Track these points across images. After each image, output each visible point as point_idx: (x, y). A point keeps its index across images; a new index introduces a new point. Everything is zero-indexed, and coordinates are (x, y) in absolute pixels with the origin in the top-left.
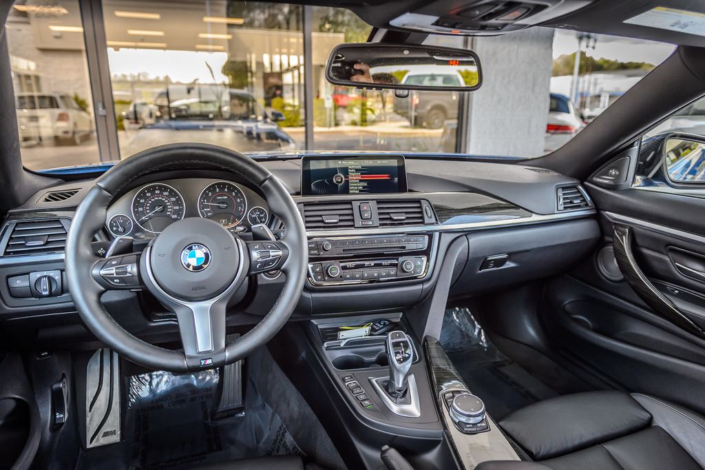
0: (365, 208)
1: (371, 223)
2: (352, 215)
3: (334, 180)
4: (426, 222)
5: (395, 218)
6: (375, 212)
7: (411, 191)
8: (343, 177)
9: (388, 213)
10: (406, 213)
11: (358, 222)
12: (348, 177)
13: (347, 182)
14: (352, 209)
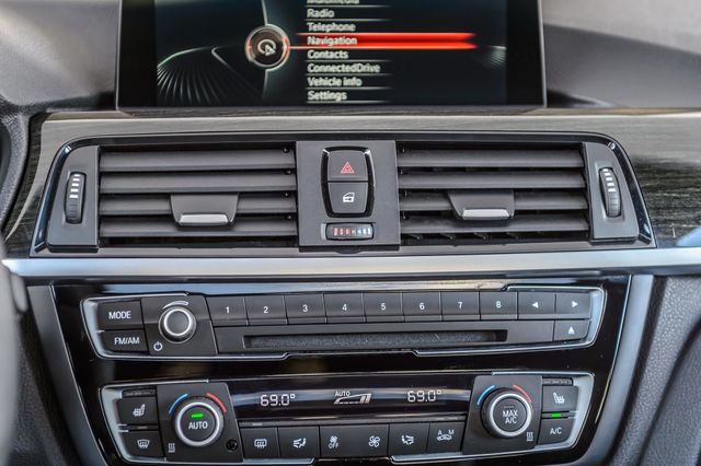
0: (347, 170)
1: (366, 231)
2: (292, 194)
3: (248, 47)
4: (598, 234)
5: (468, 214)
6: (387, 186)
7: (559, 101)
8: (284, 38)
9: (444, 193)
10: (519, 193)
11: (314, 226)
12: (304, 41)
13: (300, 60)
14: (293, 171)
